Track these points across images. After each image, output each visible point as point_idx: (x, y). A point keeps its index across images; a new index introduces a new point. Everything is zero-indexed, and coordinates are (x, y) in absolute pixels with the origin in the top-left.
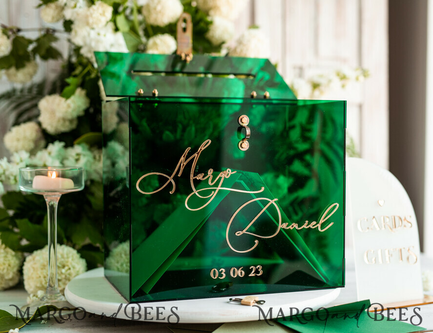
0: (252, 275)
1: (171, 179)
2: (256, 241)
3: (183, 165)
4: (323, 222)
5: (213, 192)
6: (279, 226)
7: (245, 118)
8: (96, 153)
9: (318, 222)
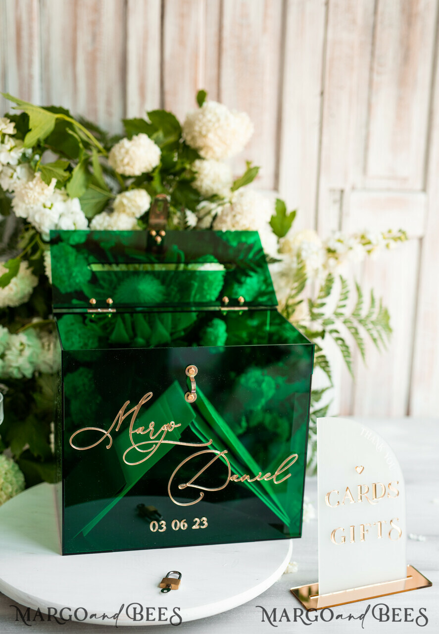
0: (194, 527)
1: (107, 434)
2: (202, 494)
3: (121, 419)
4: (279, 474)
5: (154, 445)
6: (228, 479)
7: (193, 369)
8: (45, 340)
9: (273, 474)
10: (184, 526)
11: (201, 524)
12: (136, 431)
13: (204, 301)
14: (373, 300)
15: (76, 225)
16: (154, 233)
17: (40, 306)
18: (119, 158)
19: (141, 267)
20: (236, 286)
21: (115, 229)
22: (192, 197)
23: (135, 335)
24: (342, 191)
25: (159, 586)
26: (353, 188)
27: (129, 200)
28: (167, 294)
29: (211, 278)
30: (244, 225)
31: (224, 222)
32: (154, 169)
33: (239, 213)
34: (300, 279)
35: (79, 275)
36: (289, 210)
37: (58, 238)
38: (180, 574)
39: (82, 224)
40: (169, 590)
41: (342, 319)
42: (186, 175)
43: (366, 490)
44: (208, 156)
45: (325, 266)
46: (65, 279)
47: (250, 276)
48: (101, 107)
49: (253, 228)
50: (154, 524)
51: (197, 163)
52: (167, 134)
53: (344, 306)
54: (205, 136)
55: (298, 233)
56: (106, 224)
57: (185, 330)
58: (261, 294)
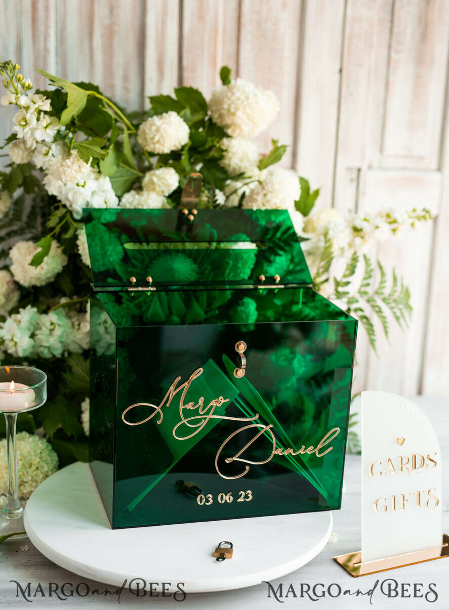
0: (239, 500)
1: (158, 409)
2: (247, 468)
3: (172, 394)
4: (321, 447)
5: (203, 420)
6: (273, 452)
7: (242, 345)
8: (74, 319)
9: (315, 447)
10: (230, 498)
11: (246, 497)
12: (186, 406)
13: (237, 279)
14: (395, 279)
15: (108, 204)
16: (186, 212)
17: (67, 285)
18: (149, 135)
19: (171, 246)
20: (266, 264)
21: (145, 207)
22: (219, 175)
23: (171, 314)
24: (359, 170)
25: (213, 555)
26: (370, 167)
27: (159, 178)
28: (201, 273)
29: (245, 256)
30: (275, 204)
31: (255, 200)
32: (183, 148)
33: (270, 192)
34: (327, 258)
35: (113, 253)
36: (313, 188)
37: (89, 216)
38: (231, 544)
39: (113, 203)
40: (224, 559)
41: (366, 297)
42: (214, 153)
43: (407, 461)
44: (235, 135)
45: (351, 245)
46: (99, 257)
47: (280, 255)
48: (118, 82)
49: (282, 207)
50: (201, 498)
51: (225, 141)
52: (194, 111)
53: (368, 285)
54: (233, 114)
55: (320, 211)
56: (136, 202)
57: (219, 308)
58: (289, 272)
